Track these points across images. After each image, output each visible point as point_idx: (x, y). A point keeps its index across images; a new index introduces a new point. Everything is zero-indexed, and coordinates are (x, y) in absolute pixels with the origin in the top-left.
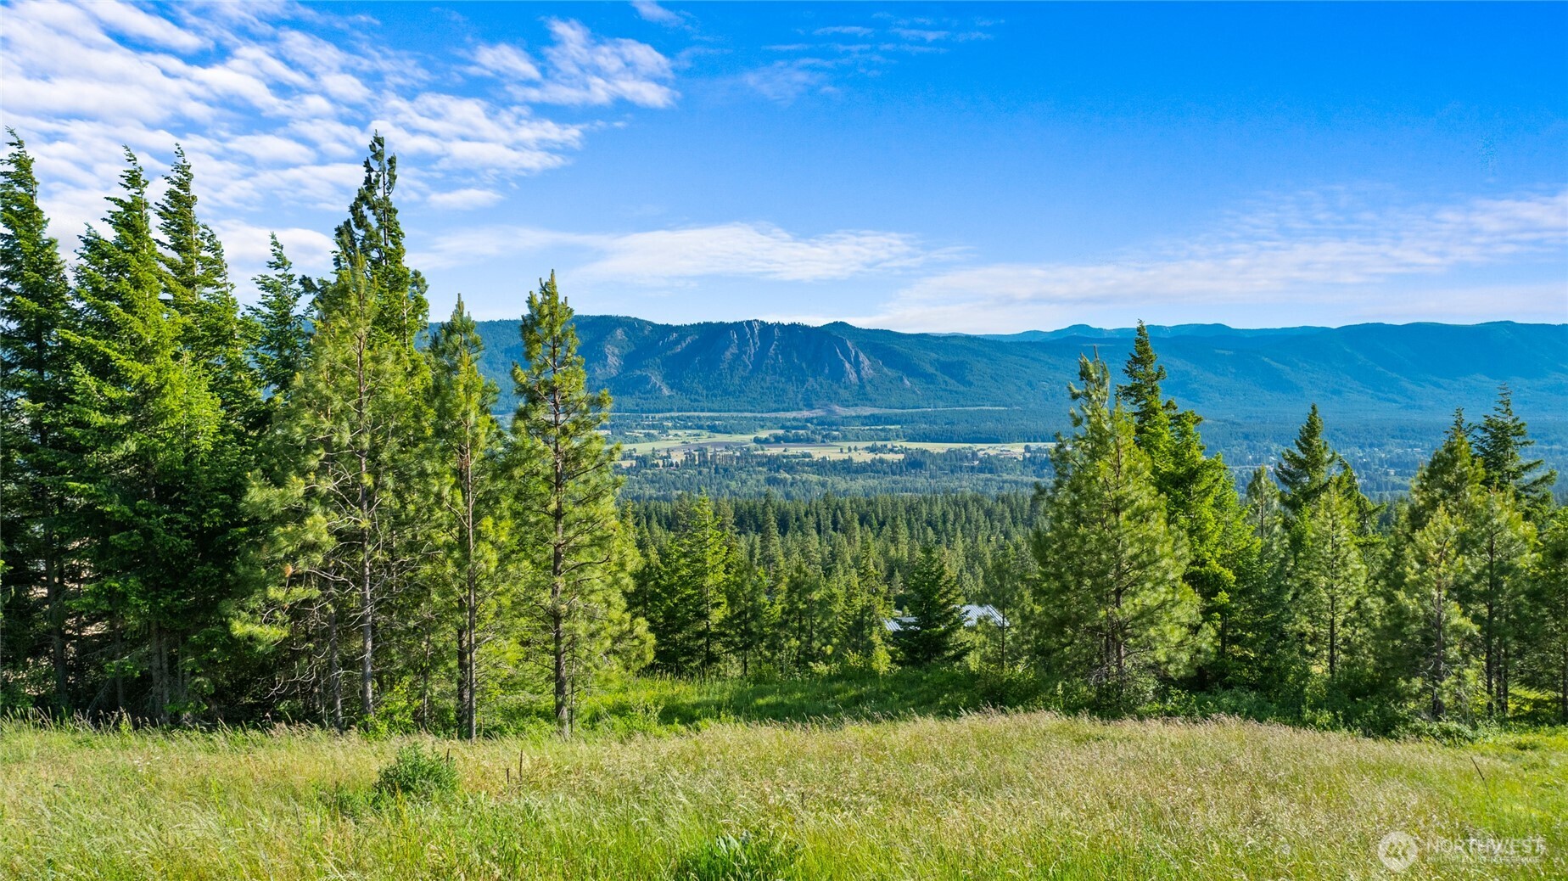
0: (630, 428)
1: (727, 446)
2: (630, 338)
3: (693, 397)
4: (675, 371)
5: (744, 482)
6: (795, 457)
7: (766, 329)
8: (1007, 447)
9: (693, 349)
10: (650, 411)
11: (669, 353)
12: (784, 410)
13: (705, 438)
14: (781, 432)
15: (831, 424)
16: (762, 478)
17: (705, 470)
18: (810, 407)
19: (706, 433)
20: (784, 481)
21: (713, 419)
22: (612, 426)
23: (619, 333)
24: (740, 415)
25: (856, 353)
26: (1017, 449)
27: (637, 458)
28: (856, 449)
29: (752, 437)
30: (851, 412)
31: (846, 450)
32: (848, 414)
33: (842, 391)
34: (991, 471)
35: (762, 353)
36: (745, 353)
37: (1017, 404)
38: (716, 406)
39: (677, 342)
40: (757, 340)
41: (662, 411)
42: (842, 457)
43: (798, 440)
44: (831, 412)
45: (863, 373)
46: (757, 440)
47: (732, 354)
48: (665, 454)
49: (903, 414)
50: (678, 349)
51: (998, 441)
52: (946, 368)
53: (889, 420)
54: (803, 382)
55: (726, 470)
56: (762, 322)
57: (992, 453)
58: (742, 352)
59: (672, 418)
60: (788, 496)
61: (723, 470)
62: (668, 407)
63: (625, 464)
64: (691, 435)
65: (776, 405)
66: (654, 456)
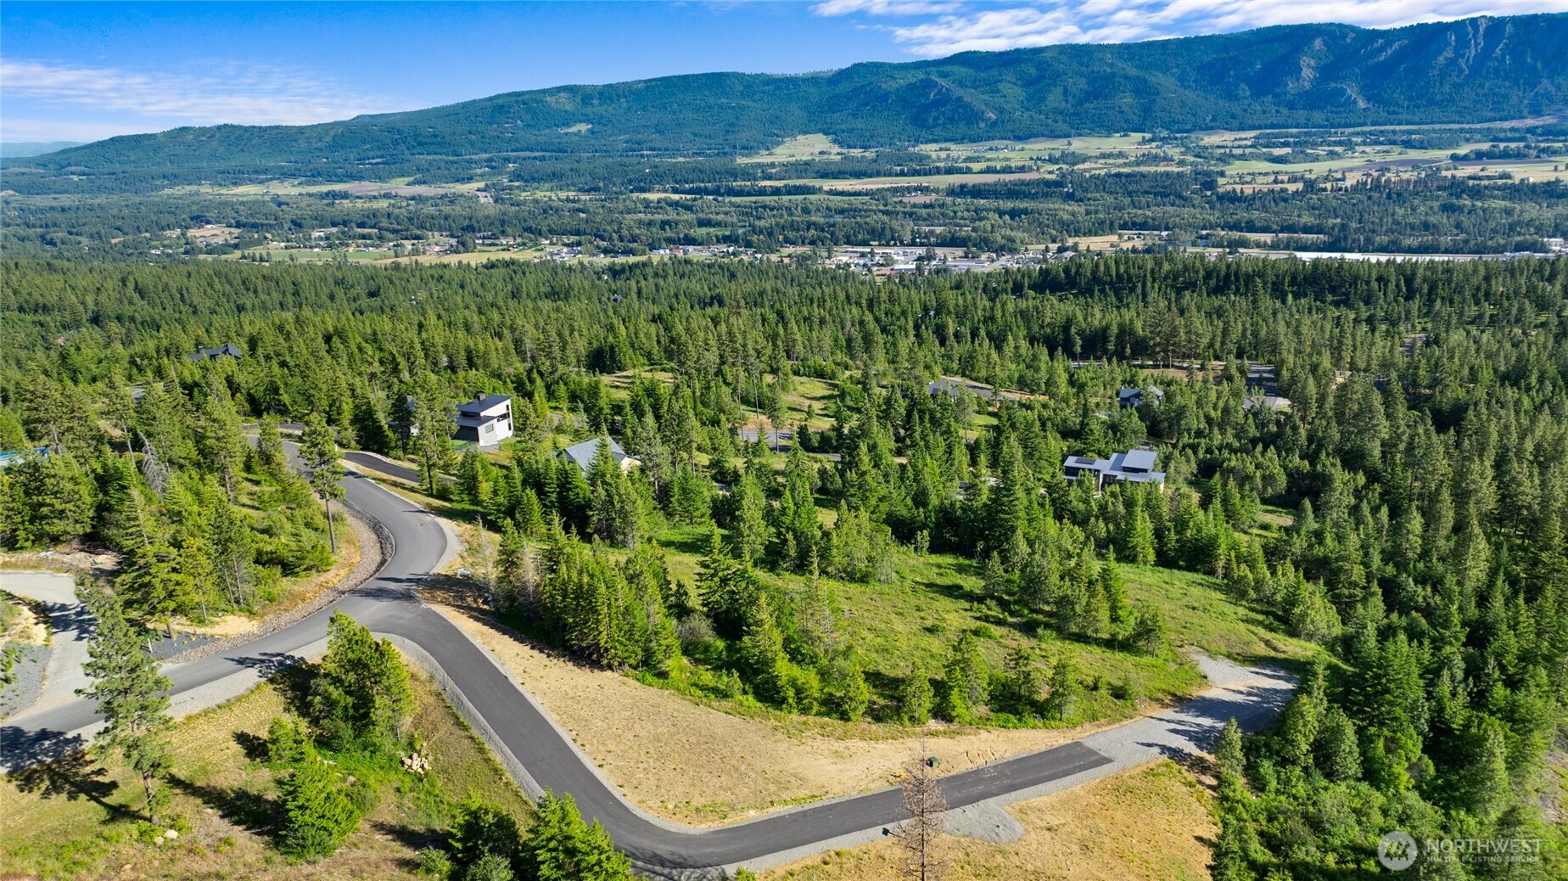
0: (1314, 145)
1: (1415, 165)
2: (1329, 47)
3: (1391, 109)
4: (1377, 79)
5: (1414, 209)
6: (1489, 178)
7: (1496, 26)
9: (1400, 56)
10: (1340, 126)
11: (1371, 62)
12: (1501, 119)
13: (1394, 154)
14: (1485, 146)
15: (1562, 133)
16: (1436, 205)
17: (1376, 195)
18: (1536, 112)
19: (1397, 149)
20: (1460, 209)
21: (1411, 132)
22: (1295, 144)
23: (1318, 43)
24: (1444, 126)
27: (1308, 181)
29: (1450, 152)
31: (1561, 168)
35: (1487, 53)
36: (1462, 56)
38: (1416, 118)
39: (1382, 49)
40: (1481, 39)
41: (1354, 126)
42: (1552, 177)
43: (1506, 156)
46: (1454, 157)
47: (1446, 59)
48: (1339, 176)
50: (1382, 57)
54: (1534, 85)
55: (1399, 195)
56: (1491, 18)
58: (1459, 54)
59: (1363, 133)
60: (1458, 226)
61: (1397, 195)
62: (1362, 121)
63: (1292, 188)
64: (1379, 152)
65: (1492, 114)
66: (1326, 179)
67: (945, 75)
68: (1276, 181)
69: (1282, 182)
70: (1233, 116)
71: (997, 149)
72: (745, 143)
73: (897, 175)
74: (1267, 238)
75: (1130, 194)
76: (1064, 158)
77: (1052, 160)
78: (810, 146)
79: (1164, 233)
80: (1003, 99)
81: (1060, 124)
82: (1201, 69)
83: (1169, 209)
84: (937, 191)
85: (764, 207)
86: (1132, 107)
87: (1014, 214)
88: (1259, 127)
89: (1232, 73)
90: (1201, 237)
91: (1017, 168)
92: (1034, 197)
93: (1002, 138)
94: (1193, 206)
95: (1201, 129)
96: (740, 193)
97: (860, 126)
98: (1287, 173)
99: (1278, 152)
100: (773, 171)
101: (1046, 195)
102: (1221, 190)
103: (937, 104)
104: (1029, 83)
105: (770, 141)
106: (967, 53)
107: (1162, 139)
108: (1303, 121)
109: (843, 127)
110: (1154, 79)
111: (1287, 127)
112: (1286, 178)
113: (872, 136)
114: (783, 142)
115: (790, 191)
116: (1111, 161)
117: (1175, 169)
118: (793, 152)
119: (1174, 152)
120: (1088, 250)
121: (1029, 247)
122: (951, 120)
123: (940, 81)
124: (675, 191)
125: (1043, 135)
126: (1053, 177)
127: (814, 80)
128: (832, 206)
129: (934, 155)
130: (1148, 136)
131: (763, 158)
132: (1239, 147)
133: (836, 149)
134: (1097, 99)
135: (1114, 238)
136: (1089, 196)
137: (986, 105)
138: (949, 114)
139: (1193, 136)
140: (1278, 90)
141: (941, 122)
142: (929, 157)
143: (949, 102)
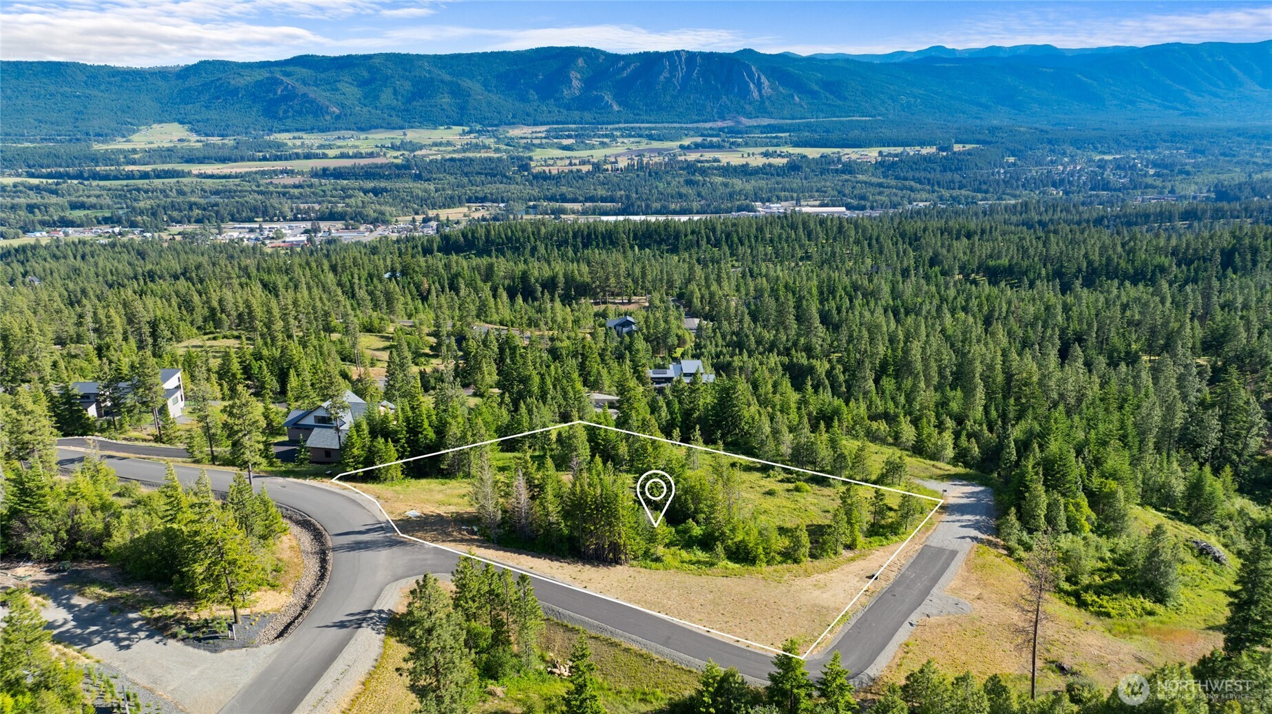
0: (589, 137)
1: (659, 152)
2: (588, 65)
3: (636, 111)
4: (623, 90)
5: (669, 184)
6: (708, 161)
7: (691, 57)
8: (865, 151)
9: (637, 74)
10: (604, 123)
11: (618, 77)
12: (703, 121)
13: (644, 144)
14: (699, 140)
15: (739, 132)
16: (682, 180)
17: (642, 174)
18: (723, 119)
19: (644, 141)
20: (697, 183)
21: (651, 129)
22: (576, 136)
23: (581, 62)
24: (670, 125)
25: (759, 76)
26: (872, 154)
27: (593, 164)
28: (753, 154)
29: (678, 143)
30: (754, 122)
31: (746, 155)
32: (751, 124)
33: (747, 106)
34: (850, 172)
35: (688, 75)
36: (674, 77)
37: (879, 115)
38: (652, 119)
39: (624, 68)
40: (683, 66)
41: (613, 123)
42: (743, 161)
43: (712, 146)
44: (739, 122)
45: (763, 91)
46: (682, 147)
47: (665, 78)
48: (613, 160)
49: (792, 124)
50: (624, 74)
51: (860, 146)
52: (827, 86)
53: (781, 129)
54: (718, 99)
55: (656, 173)
56: (688, 52)
57: (854, 157)
58: (672, 75)
59: (620, 129)
60: (699, 195)
61: (655, 173)
62: (617, 120)
63: (585, 168)
64: (633, 143)
65: (697, 118)
66: (605, 162)
67: (288, 75)
68: (571, 164)
69: (575, 165)
70: (528, 115)
71: (344, 138)
72: (98, 130)
73: (260, 160)
74: (577, 206)
75: (466, 174)
76: (402, 146)
77: (394, 147)
78: (168, 134)
79: (502, 205)
80: (342, 97)
81: (394, 118)
82: (498, 77)
83: (498, 185)
84: (302, 173)
85: (138, 190)
86: (450, 105)
87: (376, 192)
88: (548, 123)
89: (522, 81)
90: (530, 207)
91: (367, 154)
92: (388, 178)
93: (346, 129)
94: (517, 183)
95: (505, 124)
96: (106, 177)
97: (214, 117)
98: (576, 158)
99: (566, 142)
100: (136, 156)
101: (398, 176)
102: (534, 171)
103: (286, 98)
104: (363, 84)
105: (125, 129)
106: (306, 56)
107: (478, 132)
108: (578, 119)
109: (197, 117)
110: (465, 84)
111: (567, 124)
112: (577, 162)
113: (228, 126)
114: (138, 130)
115: (159, 175)
116: (441, 149)
117: (492, 155)
118: (151, 139)
119: (490, 141)
120: (448, 220)
121: (399, 219)
122: (300, 113)
123: (285, 79)
124: (32, 176)
125: (382, 127)
126: (399, 161)
127: (162, 74)
128: (207, 188)
129: (290, 143)
130: (467, 129)
131: (119, 145)
132: (536, 138)
133: (194, 137)
134: (422, 98)
135: (465, 210)
136: (434, 176)
137: (329, 100)
138: (297, 108)
139: (501, 129)
140: (557, 96)
141: (290, 114)
142: (286, 144)
143: (295, 97)
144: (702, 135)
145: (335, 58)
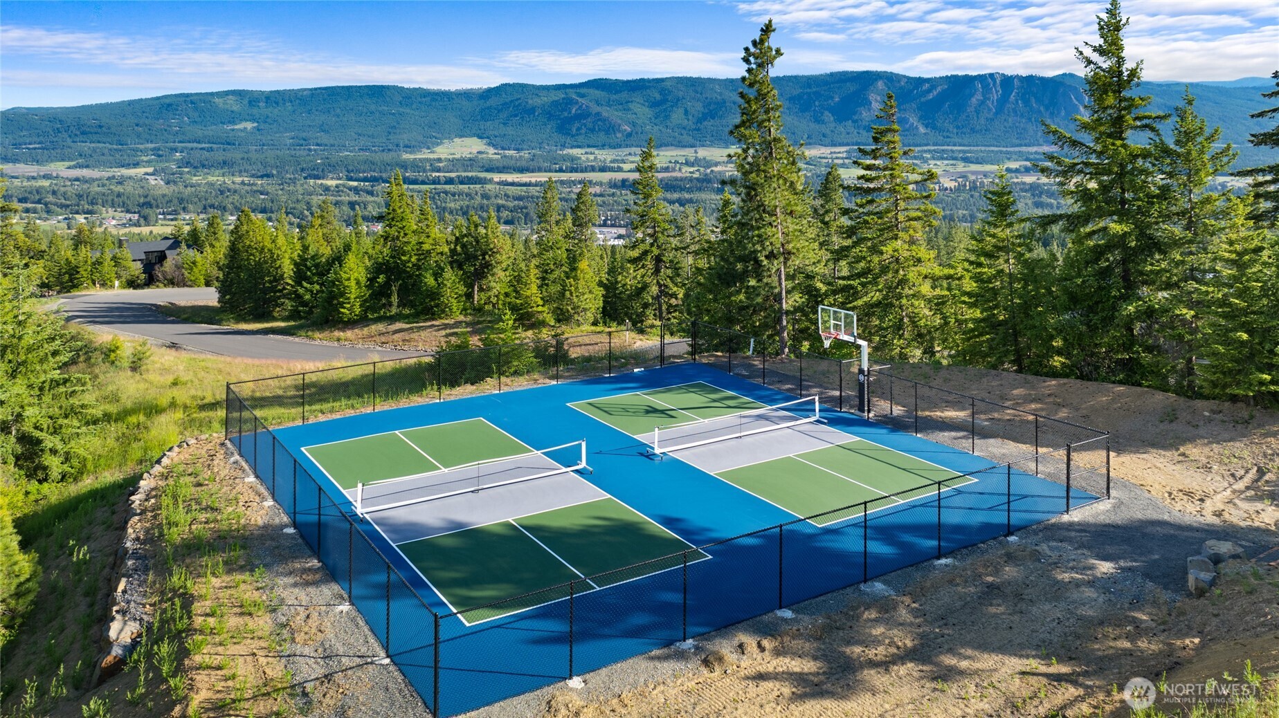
1: (985, 175)
2: (889, 88)
3: (945, 134)
4: (929, 112)
7: (1007, 81)
9: (944, 97)
10: (910, 146)
11: (923, 99)
12: (1026, 146)
13: (961, 167)
14: (1028, 164)
19: (960, 164)
21: (964, 152)
23: (880, 85)
24: (987, 149)
29: (1004, 167)
35: (1003, 100)
36: (989, 99)
38: (965, 142)
39: (929, 91)
40: (999, 88)
41: (922, 146)
46: (1008, 170)
47: (978, 100)
50: (931, 96)
56: (1003, 74)
58: (986, 98)
59: (929, 151)
62: (925, 142)
64: (947, 165)
65: (1017, 142)
67: (582, 96)
70: (825, 136)
71: (636, 154)
72: (407, 142)
73: (556, 171)
76: (696, 162)
77: (687, 163)
78: (469, 147)
80: (634, 116)
81: (685, 136)
82: (792, 99)
84: (600, 184)
85: (446, 193)
87: (681, 202)
88: (847, 144)
89: (817, 103)
91: (662, 168)
92: (689, 190)
93: (637, 147)
96: (415, 182)
97: (511, 133)
100: (441, 165)
101: (700, 189)
103: (579, 117)
104: (654, 104)
105: (430, 141)
106: (599, 79)
109: (496, 133)
113: (523, 141)
114: (442, 143)
115: (462, 181)
118: (453, 151)
122: (592, 130)
123: (580, 100)
124: (351, 179)
125: (672, 145)
126: (696, 175)
127: (467, 95)
128: (510, 193)
129: (583, 158)
131: (424, 155)
132: (837, 158)
133: (491, 150)
134: (713, 118)
137: (621, 119)
138: (590, 126)
140: (855, 117)
141: (583, 131)
142: (580, 158)
143: (589, 116)
144: (1027, 160)
145: (628, 82)
